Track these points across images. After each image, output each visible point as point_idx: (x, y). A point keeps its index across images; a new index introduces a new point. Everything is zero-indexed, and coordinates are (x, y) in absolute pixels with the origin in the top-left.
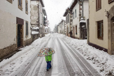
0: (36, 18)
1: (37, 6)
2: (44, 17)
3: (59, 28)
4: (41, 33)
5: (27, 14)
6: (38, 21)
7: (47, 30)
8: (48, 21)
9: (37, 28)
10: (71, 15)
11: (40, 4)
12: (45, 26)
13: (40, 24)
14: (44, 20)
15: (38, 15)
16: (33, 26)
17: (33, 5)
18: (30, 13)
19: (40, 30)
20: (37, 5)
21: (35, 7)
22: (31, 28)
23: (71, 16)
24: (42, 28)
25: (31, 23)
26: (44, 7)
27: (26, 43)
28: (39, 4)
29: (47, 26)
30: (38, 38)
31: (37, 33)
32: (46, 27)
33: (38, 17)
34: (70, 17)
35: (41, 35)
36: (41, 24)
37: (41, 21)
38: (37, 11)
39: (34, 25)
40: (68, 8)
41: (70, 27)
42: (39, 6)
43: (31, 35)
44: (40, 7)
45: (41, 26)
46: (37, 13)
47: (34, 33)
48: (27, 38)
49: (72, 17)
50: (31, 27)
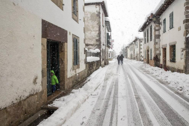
0: (94, 34)
1: (97, 13)
2: (108, 34)
3: (129, 50)
4: (103, 60)
5: (77, 21)
6: (98, 38)
7: (111, 55)
8: (113, 41)
9: (98, 50)
10: (157, 26)
11: (102, 12)
12: (109, 47)
13: (102, 44)
14: (107, 39)
15: (98, 29)
16: (91, 47)
17: (90, 13)
18: (82, 20)
19: (102, 55)
20: (97, 11)
21: (92, 15)
22: (85, 51)
23: (157, 28)
24: (104, 52)
25: (85, 40)
26: (107, 16)
27: (73, 82)
28: (100, 10)
29: (112, 48)
30: (99, 68)
31: (97, 59)
32: (110, 50)
33: (98, 32)
34: (156, 30)
35: (103, 63)
36: (104, 45)
37: (103, 40)
38: (96, 22)
39: (92, 45)
40: (152, 14)
41: (155, 48)
42: (99, 13)
43: (86, 63)
44: (101, 15)
45: (103, 47)
46: (97, 26)
47: (91, 59)
48: (77, 70)
49: (158, 30)
50: (86, 49)
